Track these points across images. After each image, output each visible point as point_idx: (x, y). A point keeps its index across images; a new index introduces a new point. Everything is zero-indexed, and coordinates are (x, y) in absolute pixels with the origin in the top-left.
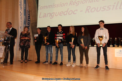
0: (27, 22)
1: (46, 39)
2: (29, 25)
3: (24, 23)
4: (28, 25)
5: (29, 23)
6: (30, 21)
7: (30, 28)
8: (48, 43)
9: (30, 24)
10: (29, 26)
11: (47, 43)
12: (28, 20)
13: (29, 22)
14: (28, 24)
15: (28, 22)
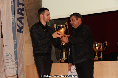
2: (22, 14)
4: (20, 16)
5: (22, 10)
6: (23, 5)
7: (24, 21)
9: (24, 12)
10: (22, 18)
12: (19, 4)
13: (21, 7)
14: (19, 13)
15: (19, 9)
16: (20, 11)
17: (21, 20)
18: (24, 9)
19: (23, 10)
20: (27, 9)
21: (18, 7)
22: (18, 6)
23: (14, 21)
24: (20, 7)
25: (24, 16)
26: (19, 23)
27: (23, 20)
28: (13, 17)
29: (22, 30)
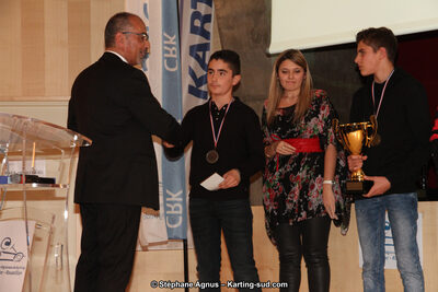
0: (188, 12)
1: (364, 150)
2: (206, 34)
3: (167, 28)
4: (198, 39)
5: (207, 19)
8: (381, 183)
9: (211, 27)
10: (204, 47)
11: (368, 185)
13: (202, 8)
14: (194, 30)
15: (196, 15)
16: (198, 23)
17: (201, 54)
18: (210, 15)
19: (210, 21)
20: (221, 15)
21: (193, 10)
22: (194, 6)
23: (175, 56)
24: (198, 10)
25: (211, 41)
26: (193, 62)
27: (207, 53)
28: (174, 43)
29: (203, 88)
